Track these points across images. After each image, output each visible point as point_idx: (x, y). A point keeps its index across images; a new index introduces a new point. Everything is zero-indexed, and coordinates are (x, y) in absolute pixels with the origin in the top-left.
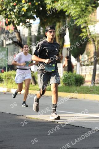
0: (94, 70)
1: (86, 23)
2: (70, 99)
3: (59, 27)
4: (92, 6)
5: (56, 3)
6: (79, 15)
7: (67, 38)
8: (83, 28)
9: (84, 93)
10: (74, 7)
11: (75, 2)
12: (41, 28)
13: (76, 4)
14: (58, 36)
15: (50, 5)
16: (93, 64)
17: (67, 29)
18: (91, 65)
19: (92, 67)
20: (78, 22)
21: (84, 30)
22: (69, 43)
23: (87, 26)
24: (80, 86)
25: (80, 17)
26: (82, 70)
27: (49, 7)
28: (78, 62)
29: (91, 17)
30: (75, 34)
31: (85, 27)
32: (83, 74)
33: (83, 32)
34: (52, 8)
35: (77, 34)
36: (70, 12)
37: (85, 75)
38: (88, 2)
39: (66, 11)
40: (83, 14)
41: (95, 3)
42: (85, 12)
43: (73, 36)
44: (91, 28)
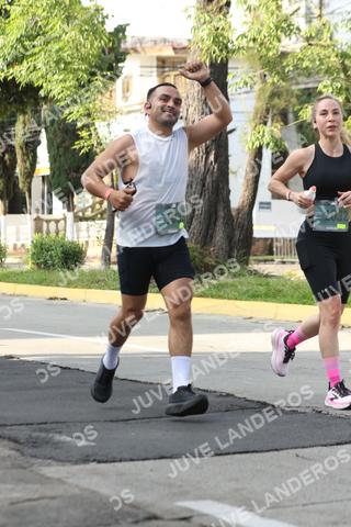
0: (107, 230)
1: (89, 115)
2: (50, 301)
3: (24, 125)
4: (103, 76)
5: (17, 68)
8: (82, 128)
9: (83, 287)
11: (62, 66)
13: (64, 69)
14: (21, 148)
15: (3, 71)
16: (105, 216)
17: (43, 130)
18: (102, 218)
19: (104, 223)
20: (70, 113)
21: (84, 134)
22: (48, 165)
23: (93, 124)
24: (73, 269)
26: (78, 230)
28: (69, 210)
29: (101, 101)
30: (63, 142)
31: (86, 127)
32: (82, 241)
33: (82, 138)
34: (5, 79)
35: (67, 144)
36: (49, 87)
37: (87, 242)
38: (95, 66)
39: (42, 87)
41: (110, 68)
42: (87, 91)
43: (58, 148)
44: (101, 128)
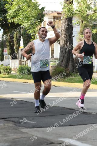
1: (34, 32)
2: (24, 83)
3: (16, 35)
4: (38, 21)
5: (14, 19)
6: (30, 27)
7: (22, 42)
9: (33, 80)
10: (27, 22)
11: (27, 18)
12: (4, 36)
14: (16, 41)
15: (11, 20)
17: (22, 36)
20: (29, 32)
21: (33, 37)
22: (23, 46)
24: (30, 75)
25: (30, 28)
27: (9, 21)
30: (27, 39)
31: (33, 35)
33: (32, 38)
34: (11, 22)
35: (28, 40)
36: (23, 24)
38: (36, 19)
39: (21, 24)
40: (32, 27)
41: (40, 19)
42: (34, 25)
43: (26, 41)
44: (37, 36)
